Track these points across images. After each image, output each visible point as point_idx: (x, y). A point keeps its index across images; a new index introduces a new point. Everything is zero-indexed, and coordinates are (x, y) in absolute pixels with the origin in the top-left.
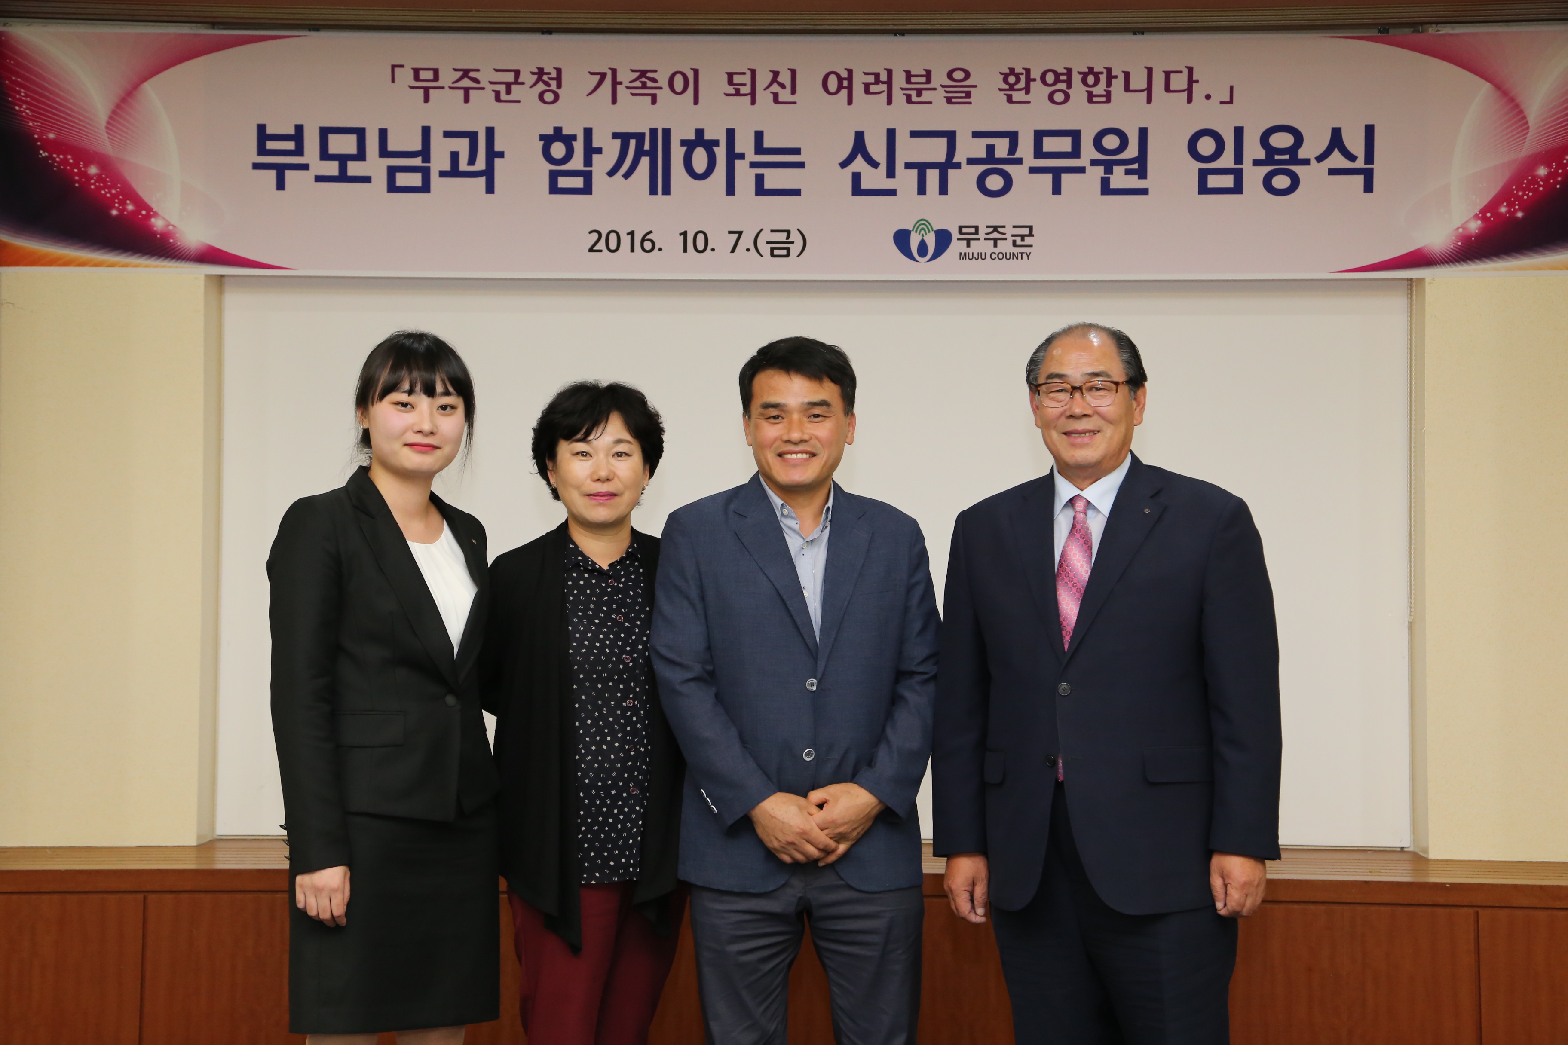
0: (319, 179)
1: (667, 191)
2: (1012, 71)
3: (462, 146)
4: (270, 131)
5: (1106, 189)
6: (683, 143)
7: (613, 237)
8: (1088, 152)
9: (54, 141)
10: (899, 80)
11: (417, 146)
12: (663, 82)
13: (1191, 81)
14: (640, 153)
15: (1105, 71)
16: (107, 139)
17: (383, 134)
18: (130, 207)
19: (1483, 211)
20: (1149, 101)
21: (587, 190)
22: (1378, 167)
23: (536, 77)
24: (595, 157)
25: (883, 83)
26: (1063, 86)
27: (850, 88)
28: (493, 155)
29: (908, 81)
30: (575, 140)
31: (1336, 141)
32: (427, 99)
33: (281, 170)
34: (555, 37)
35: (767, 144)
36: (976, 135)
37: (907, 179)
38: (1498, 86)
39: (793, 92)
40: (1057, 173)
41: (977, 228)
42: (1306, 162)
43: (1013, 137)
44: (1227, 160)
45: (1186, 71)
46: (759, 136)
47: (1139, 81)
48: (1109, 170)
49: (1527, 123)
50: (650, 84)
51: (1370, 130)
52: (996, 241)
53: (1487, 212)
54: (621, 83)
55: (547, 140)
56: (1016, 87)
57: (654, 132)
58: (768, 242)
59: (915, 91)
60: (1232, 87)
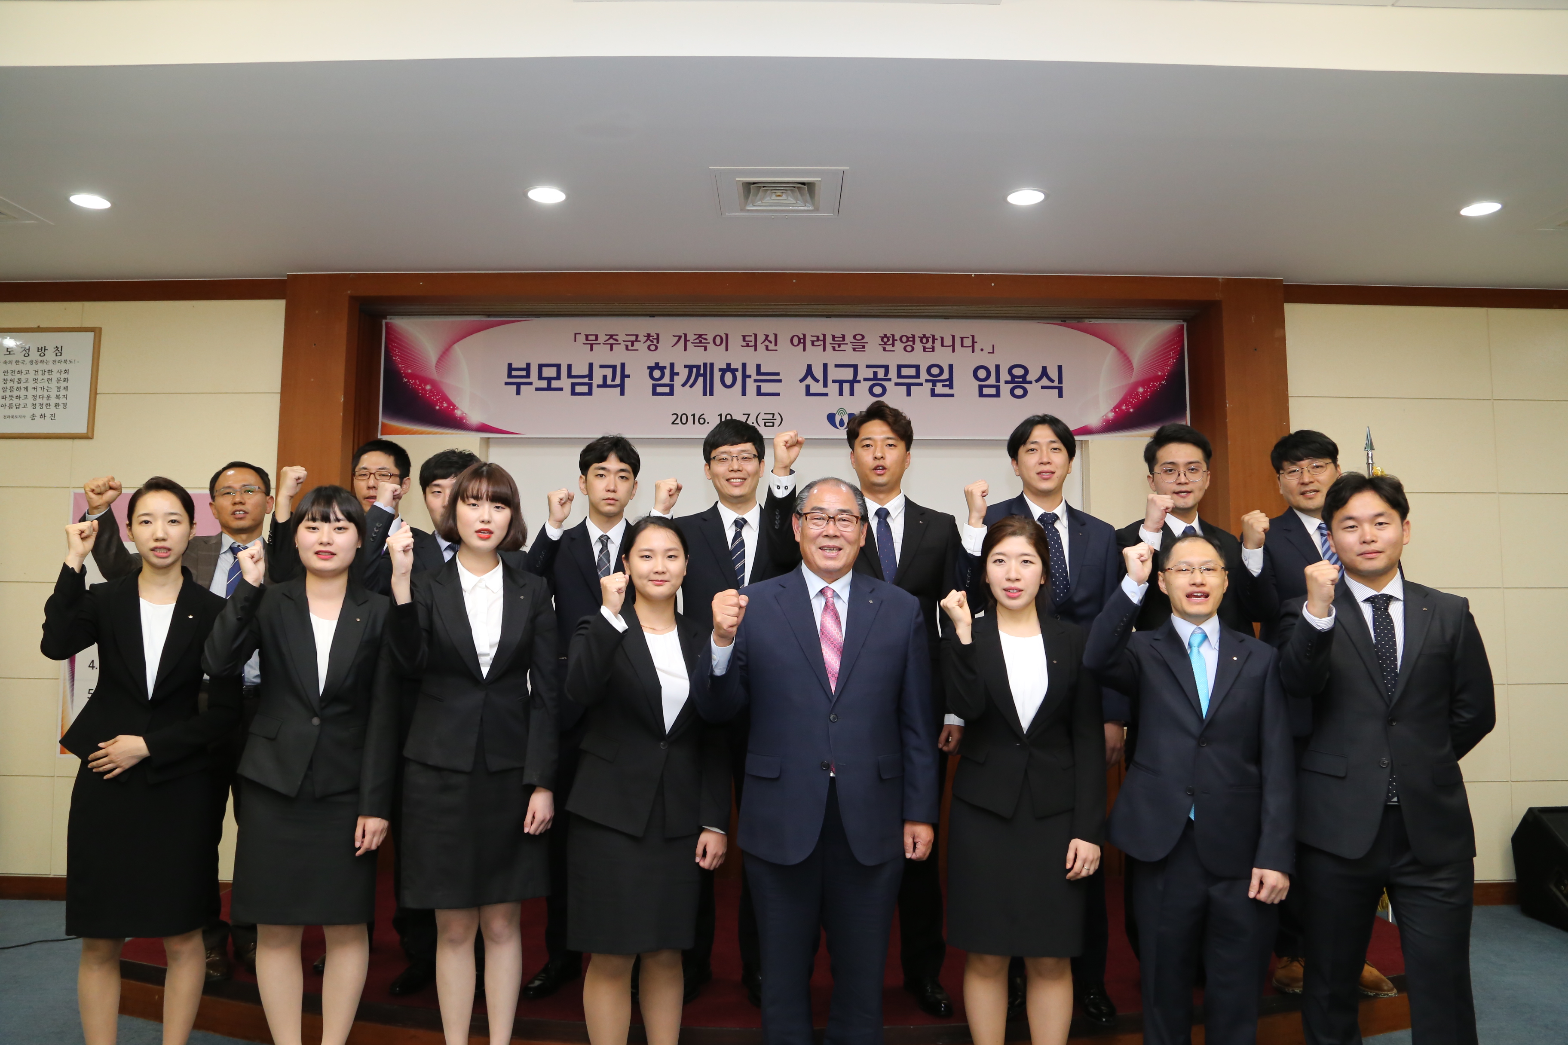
0: (537, 389)
1: (712, 394)
2: (885, 336)
3: (609, 372)
4: (514, 366)
5: (933, 394)
6: (720, 370)
7: (684, 416)
8: (924, 375)
9: (410, 374)
10: (829, 340)
11: (586, 373)
12: (710, 340)
13: (974, 342)
14: (698, 375)
15: (931, 336)
16: (435, 372)
17: (569, 367)
18: (445, 405)
19: (1115, 408)
20: (953, 351)
21: (671, 393)
22: (1064, 385)
23: (646, 338)
24: (676, 377)
25: (821, 341)
26: (911, 343)
27: (804, 343)
28: (624, 376)
29: (834, 340)
30: (666, 369)
31: (1044, 372)
32: (592, 349)
33: (518, 385)
34: (656, 319)
35: (762, 371)
36: (868, 366)
37: (833, 388)
38: (1119, 349)
39: (776, 345)
40: (909, 386)
42: (1030, 382)
43: (886, 368)
44: (992, 381)
45: (971, 337)
46: (758, 367)
47: (948, 341)
48: (934, 385)
49: (1133, 366)
50: (703, 341)
51: (1060, 368)
53: (1117, 409)
54: (689, 341)
55: (651, 369)
56: (887, 343)
57: (705, 365)
58: (763, 419)
59: (837, 345)
60: (993, 346)
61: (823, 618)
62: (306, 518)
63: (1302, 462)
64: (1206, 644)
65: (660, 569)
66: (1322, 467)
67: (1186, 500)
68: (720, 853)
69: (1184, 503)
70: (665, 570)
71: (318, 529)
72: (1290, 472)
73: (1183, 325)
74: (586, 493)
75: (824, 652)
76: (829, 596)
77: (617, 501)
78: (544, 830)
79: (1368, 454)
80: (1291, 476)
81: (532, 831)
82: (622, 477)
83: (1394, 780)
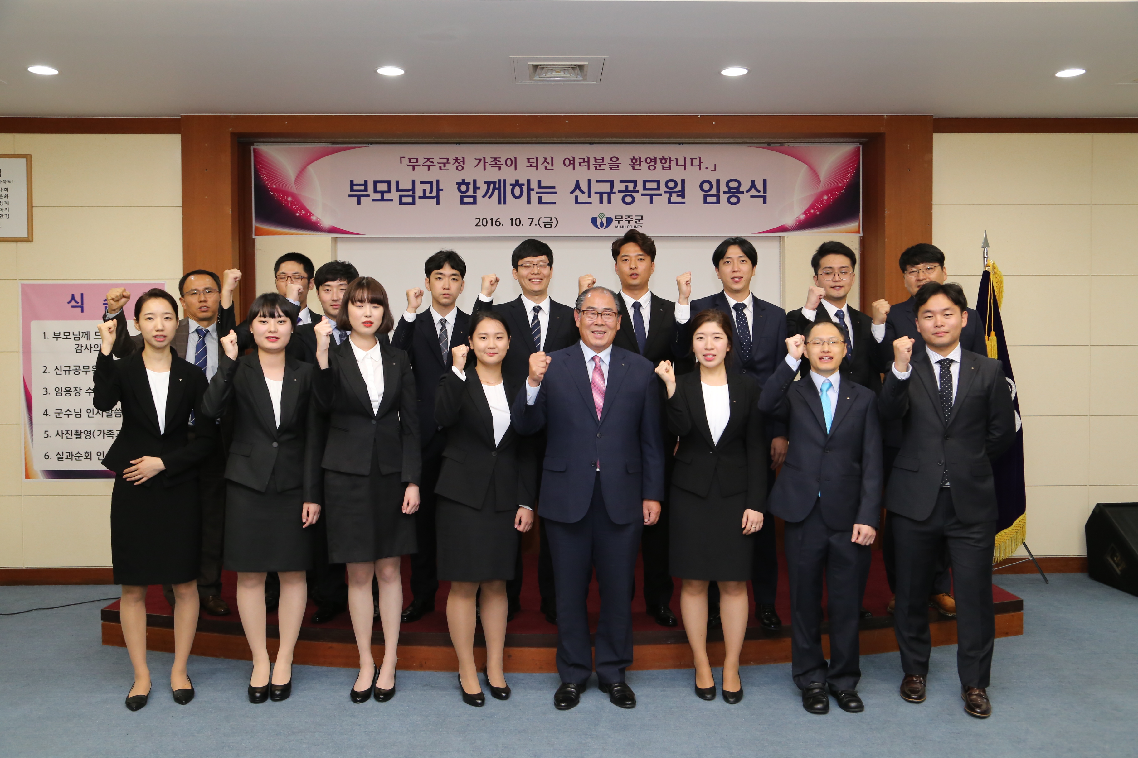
0: (373, 200)
1: (505, 203)
2: (634, 158)
3: (427, 187)
4: (355, 182)
5: (670, 202)
6: (511, 185)
7: (485, 220)
8: (663, 188)
9: (275, 188)
10: (592, 161)
11: (410, 187)
12: (503, 162)
13: (700, 162)
14: (494, 189)
15: (669, 158)
16: (294, 187)
17: (397, 183)
18: (303, 213)
19: (805, 212)
20: (685, 169)
21: (475, 203)
22: (768, 196)
23: (455, 161)
24: (477, 190)
25: (586, 162)
26: (653, 164)
27: (574, 164)
28: (439, 190)
29: (596, 161)
30: (470, 184)
31: (753, 185)
32: (414, 169)
33: (359, 197)
34: (461, 145)
35: (542, 185)
36: (621, 181)
37: (595, 198)
38: (810, 166)
39: (552, 165)
40: (651, 196)
41: (622, 216)
42: (743, 193)
43: (635, 182)
44: (714, 192)
45: (698, 158)
46: (539, 182)
47: (681, 162)
48: (671, 195)
49: (820, 180)
50: (498, 163)
51: (765, 181)
52: (629, 221)
53: (807, 212)
54: (487, 163)
55: (459, 184)
56: (636, 164)
57: (500, 181)
58: (543, 222)
59: (598, 165)
60: (715, 165)
61: (594, 374)
62: (259, 315)
63: (919, 266)
64: (831, 389)
65: (492, 346)
66: (932, 269)
67: (839, 292)
68: (530, 522)
69: (838, 294)
70: (495, 347)
71: (267, 322)
72: (911, 273)
73: (859, 148)
74: (430, 290)
75: (594, 396)
76: (597, 361)
77: (451, 295)
78: (415, 511)
79: (984, 250)
80: (912, 275)
81: (407, 512)
82: (454, 279)
83: (947, 473)
